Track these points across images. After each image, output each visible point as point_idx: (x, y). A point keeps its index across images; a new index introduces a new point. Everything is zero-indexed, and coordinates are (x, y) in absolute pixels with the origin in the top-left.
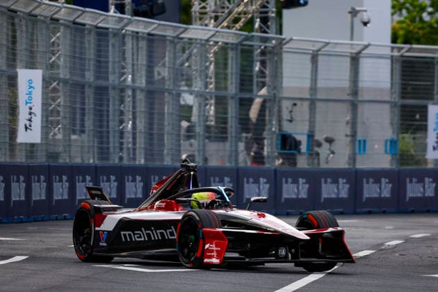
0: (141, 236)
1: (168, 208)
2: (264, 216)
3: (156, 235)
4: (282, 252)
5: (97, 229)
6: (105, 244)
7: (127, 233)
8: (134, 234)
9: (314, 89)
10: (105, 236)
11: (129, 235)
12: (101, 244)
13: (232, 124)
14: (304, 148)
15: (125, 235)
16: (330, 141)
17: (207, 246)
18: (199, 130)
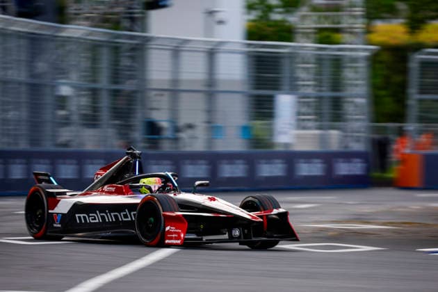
0: (96, 218)
1: (119, 192)
2: (214, 200)
3: (110, 217)
4: (236, 233)
5: (50, 211)
6: (59, 226)
7: (82, 215)
8: (89, 217)
9: (175, 81)
10: (59, 218)
11: (84, 217)
12: (55, 225)
13: (105, 114)
14: (167, 133)
15: (80, 217)
16: (190, 126)
17: (168, 228)
18: (75, 118)
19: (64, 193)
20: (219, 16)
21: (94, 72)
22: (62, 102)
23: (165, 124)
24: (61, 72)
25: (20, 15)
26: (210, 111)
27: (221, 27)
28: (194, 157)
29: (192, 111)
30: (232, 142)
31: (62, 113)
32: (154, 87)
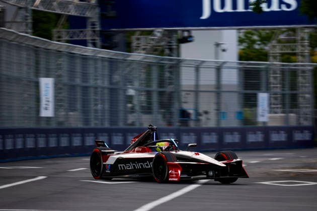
0: (130, 167)
1: (143, 151)
2: (199, 155)
3: (138, 166)
4: (211, 173)
5: (104, 163)
6: (109, 172)
7: (122, 165)
8: (126, 166)
9: (197, 86)
10: (109, 167)
11: (123, 166)
12: (107, 171)
13: (155, 106)
14: (193, 117)
15: (120, 166)
16: (206, 113)
17: (170, 172)
18: (137, 108)
19: (113, 152)
20: (223, 47)
21: (148, 80)
22: (130, 99)
23: (191, 111)
24: (129, 81)
25: (103, 47)
26: (218, 103)
27: (224, 53)
28: (209, 131)
29: (207, 103)
30: (232, 121)
31: (130, 105)
32: (184, 89)
